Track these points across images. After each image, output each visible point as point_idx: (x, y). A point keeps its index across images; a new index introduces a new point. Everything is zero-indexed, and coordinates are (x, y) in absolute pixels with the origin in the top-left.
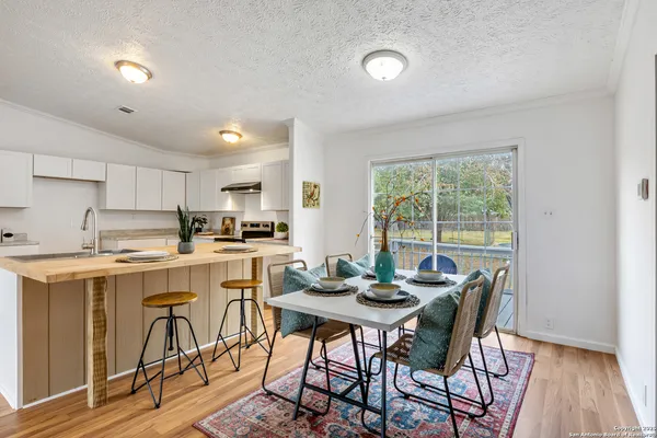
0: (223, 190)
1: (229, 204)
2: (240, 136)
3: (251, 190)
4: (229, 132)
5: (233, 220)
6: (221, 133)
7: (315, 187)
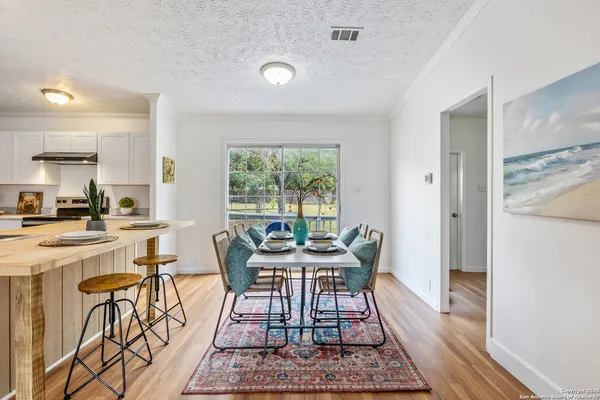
0: (35, 158)
1: (41, 176)
2: (71, 97)
3: (85, 162)
4: (57, 91)
5: (39, 195)
6: (44, 91)
7: (172, 163)
